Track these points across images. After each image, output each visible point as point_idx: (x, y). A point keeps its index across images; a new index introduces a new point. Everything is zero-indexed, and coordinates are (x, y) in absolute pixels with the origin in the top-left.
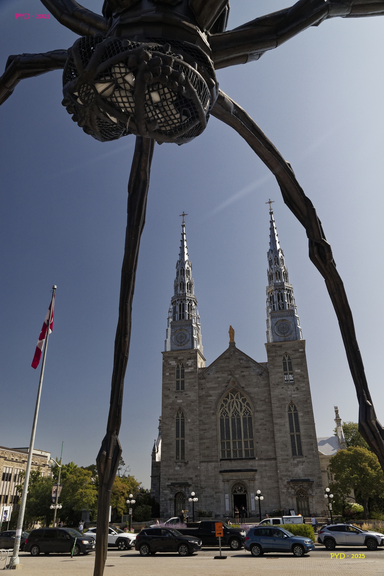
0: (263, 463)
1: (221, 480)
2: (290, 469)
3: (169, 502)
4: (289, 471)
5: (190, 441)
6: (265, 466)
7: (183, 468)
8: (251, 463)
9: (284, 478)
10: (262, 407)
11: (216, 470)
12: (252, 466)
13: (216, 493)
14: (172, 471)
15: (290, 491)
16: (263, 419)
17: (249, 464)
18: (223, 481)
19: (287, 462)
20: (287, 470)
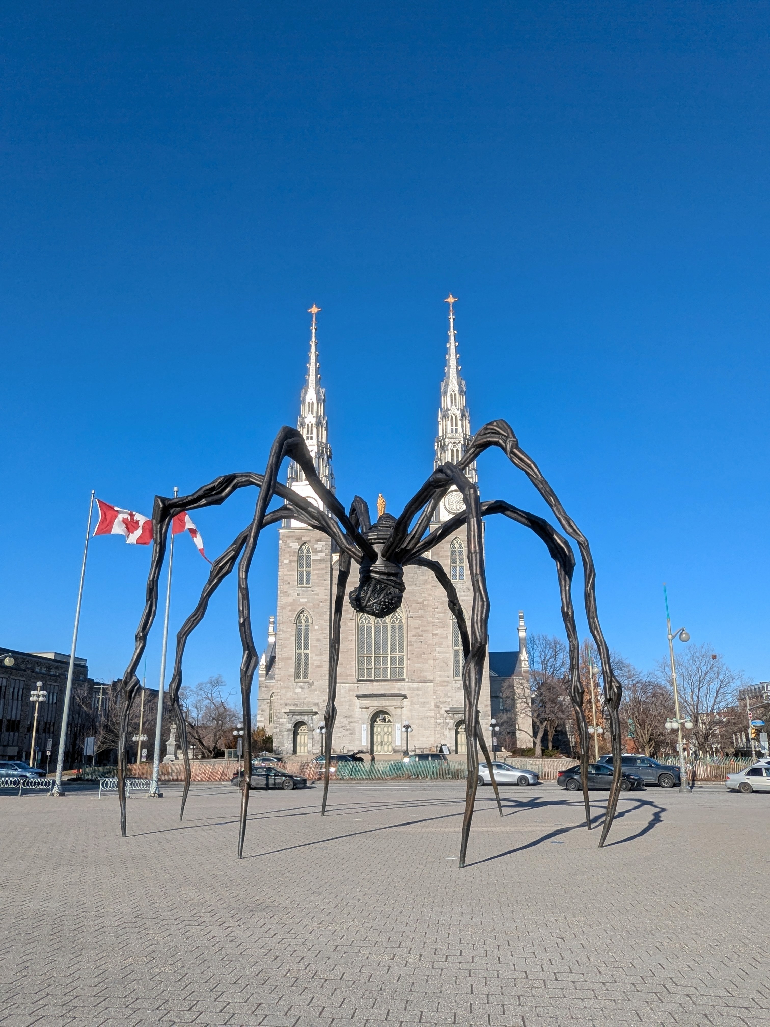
0: (415, 685)
1: (358, 707)
2: (449, 694)
3: (286, 733)
4: (449, 697)
5: (317, 655)
6: (418, 689)
7: (306, 690)
8: (398, 685)
9: (441, 706)
10: (418, 612)
11: (351, 693)
12: (399, 689)
13: (350, 722)
14: (291, 693)
15: (447, 721)
16: (419, 628)
17: (396, 686)
18: (361, 708)
19: (447, 685)
20: (446, 695)
